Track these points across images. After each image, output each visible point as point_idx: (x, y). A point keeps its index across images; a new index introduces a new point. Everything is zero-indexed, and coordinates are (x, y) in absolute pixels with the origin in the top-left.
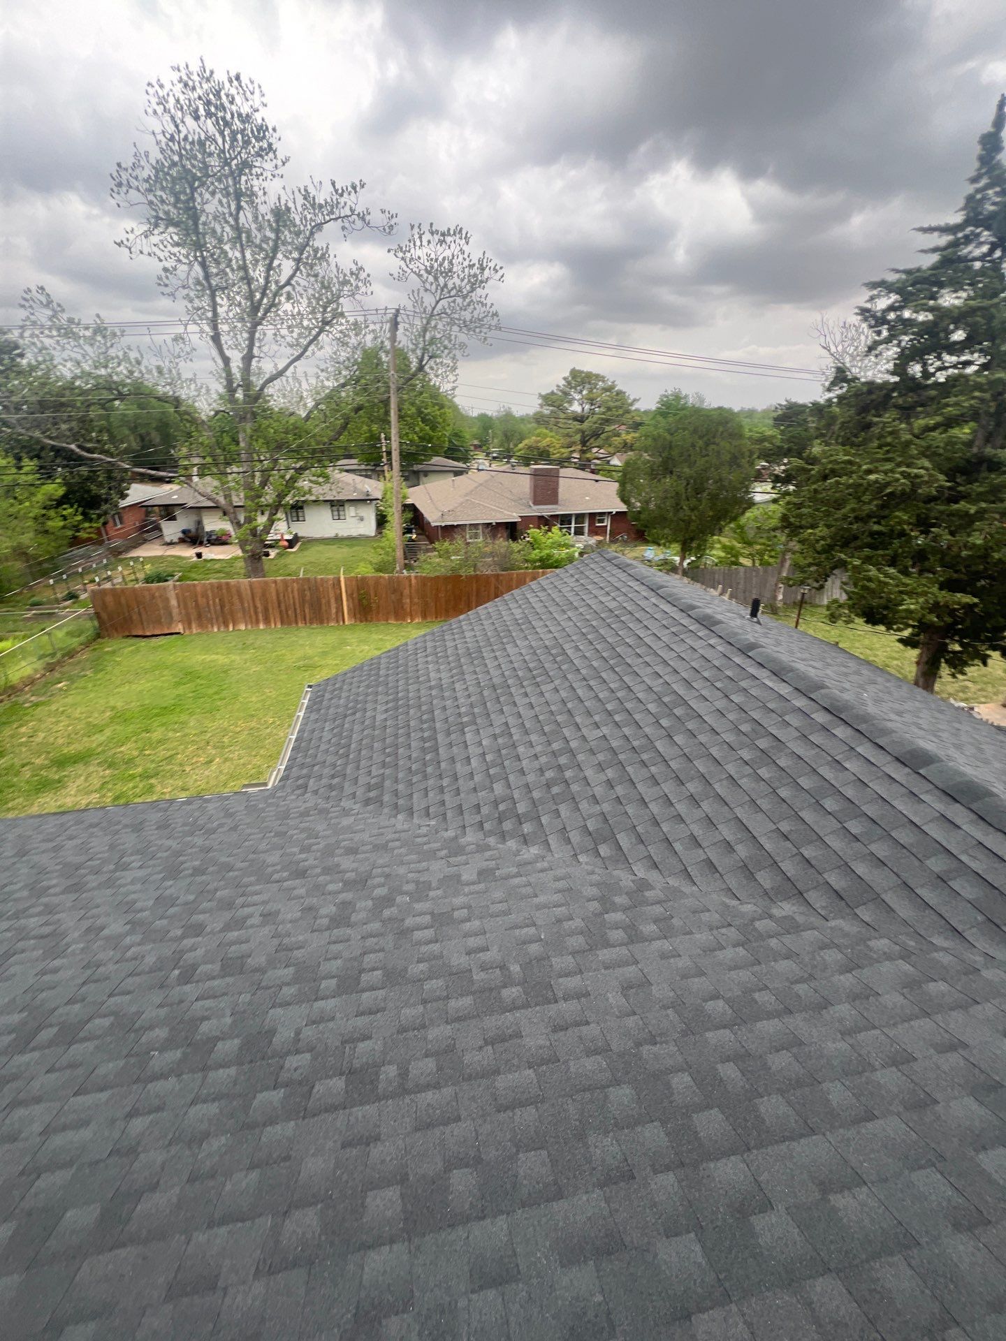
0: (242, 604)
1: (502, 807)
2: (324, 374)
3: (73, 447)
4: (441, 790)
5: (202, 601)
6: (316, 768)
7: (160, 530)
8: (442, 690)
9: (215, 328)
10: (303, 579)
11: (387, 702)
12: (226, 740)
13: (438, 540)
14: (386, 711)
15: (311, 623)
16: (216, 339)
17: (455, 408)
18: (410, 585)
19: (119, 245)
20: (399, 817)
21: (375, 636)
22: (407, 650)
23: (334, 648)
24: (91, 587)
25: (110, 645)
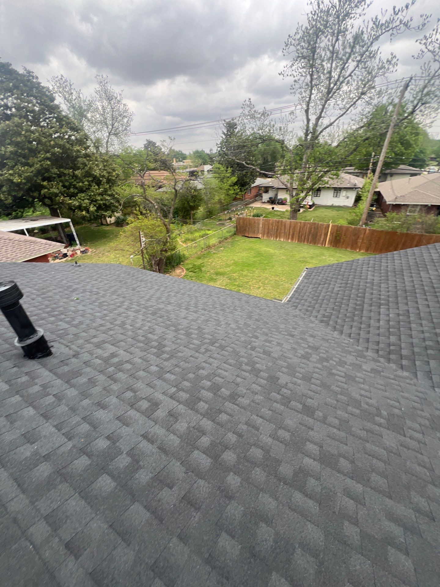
0: (285, 230)
1: (392, 348)
2: (353, 122)
3: (244, 163)
4: (360, 329)
5: (271, 226)
6: (303, 301)
7: (262, 197)
8: (373, 285)
9: (308, 106)
10: (313, 223)
11: (341, 284)
12: (266, 282)
13: (390, 212)
14: (340, 287)
15: (310, 243)
16: (307, 111)
17: (426, 134)
18: (365, 233)
19: (280, 74)
20: (335, 332)
21: (338, 255)
22: (358, 263)
23: (317, 256)
24: (237, 216)
25: (238, 238)
